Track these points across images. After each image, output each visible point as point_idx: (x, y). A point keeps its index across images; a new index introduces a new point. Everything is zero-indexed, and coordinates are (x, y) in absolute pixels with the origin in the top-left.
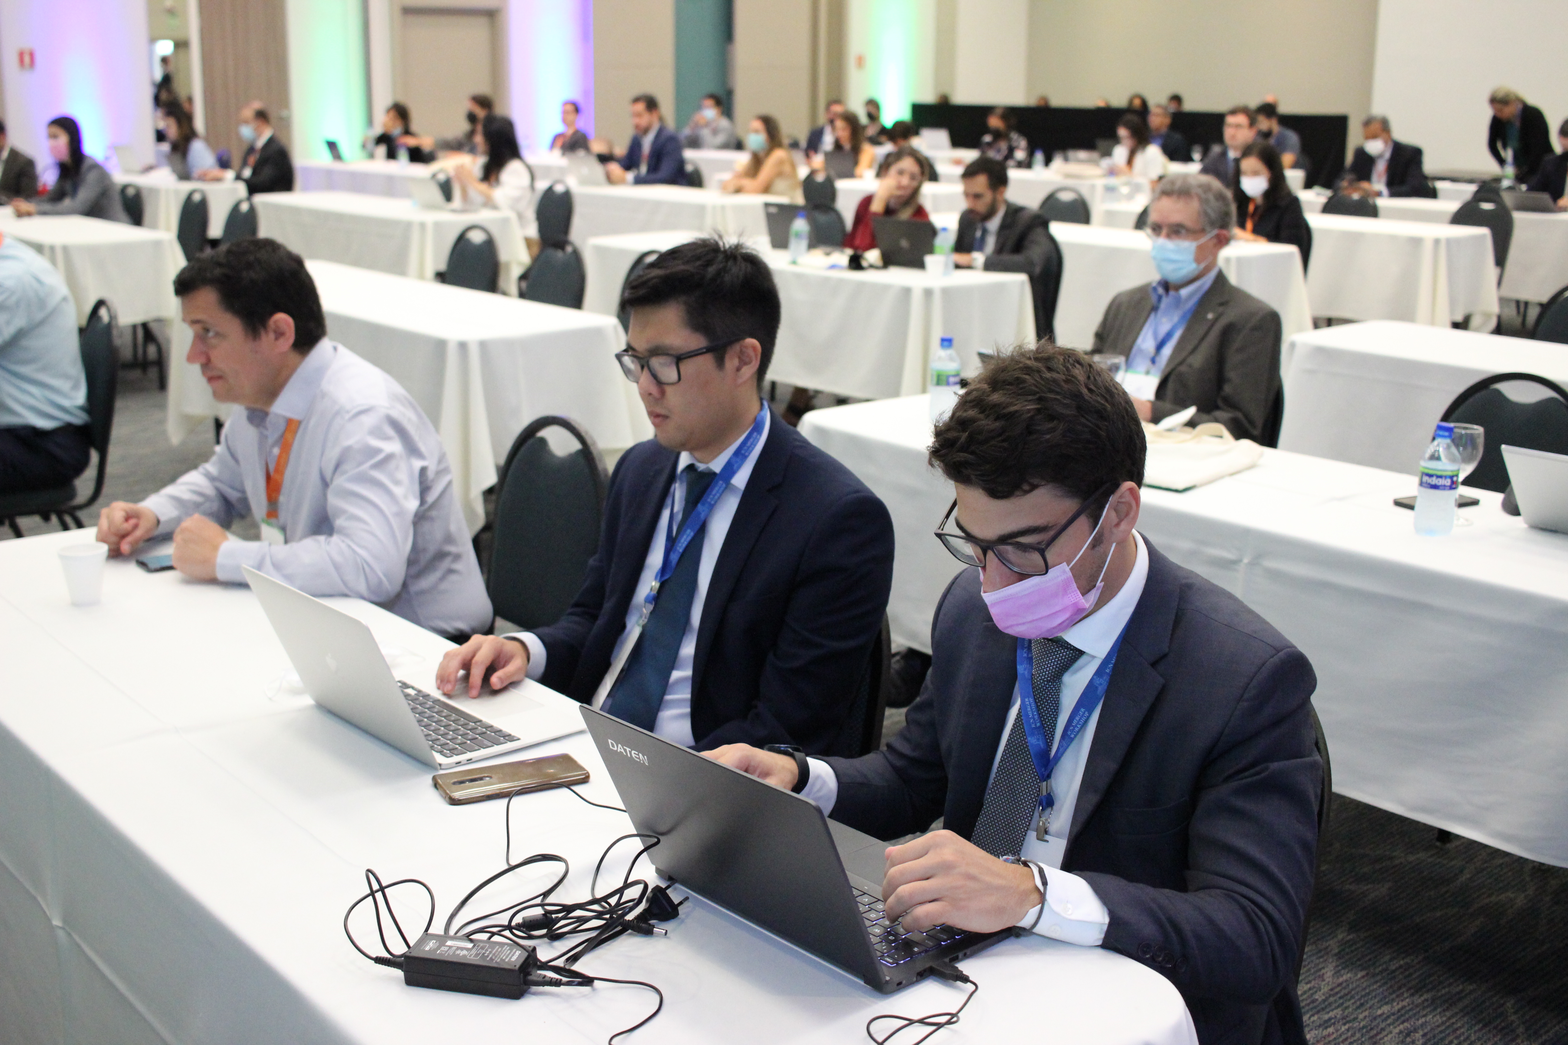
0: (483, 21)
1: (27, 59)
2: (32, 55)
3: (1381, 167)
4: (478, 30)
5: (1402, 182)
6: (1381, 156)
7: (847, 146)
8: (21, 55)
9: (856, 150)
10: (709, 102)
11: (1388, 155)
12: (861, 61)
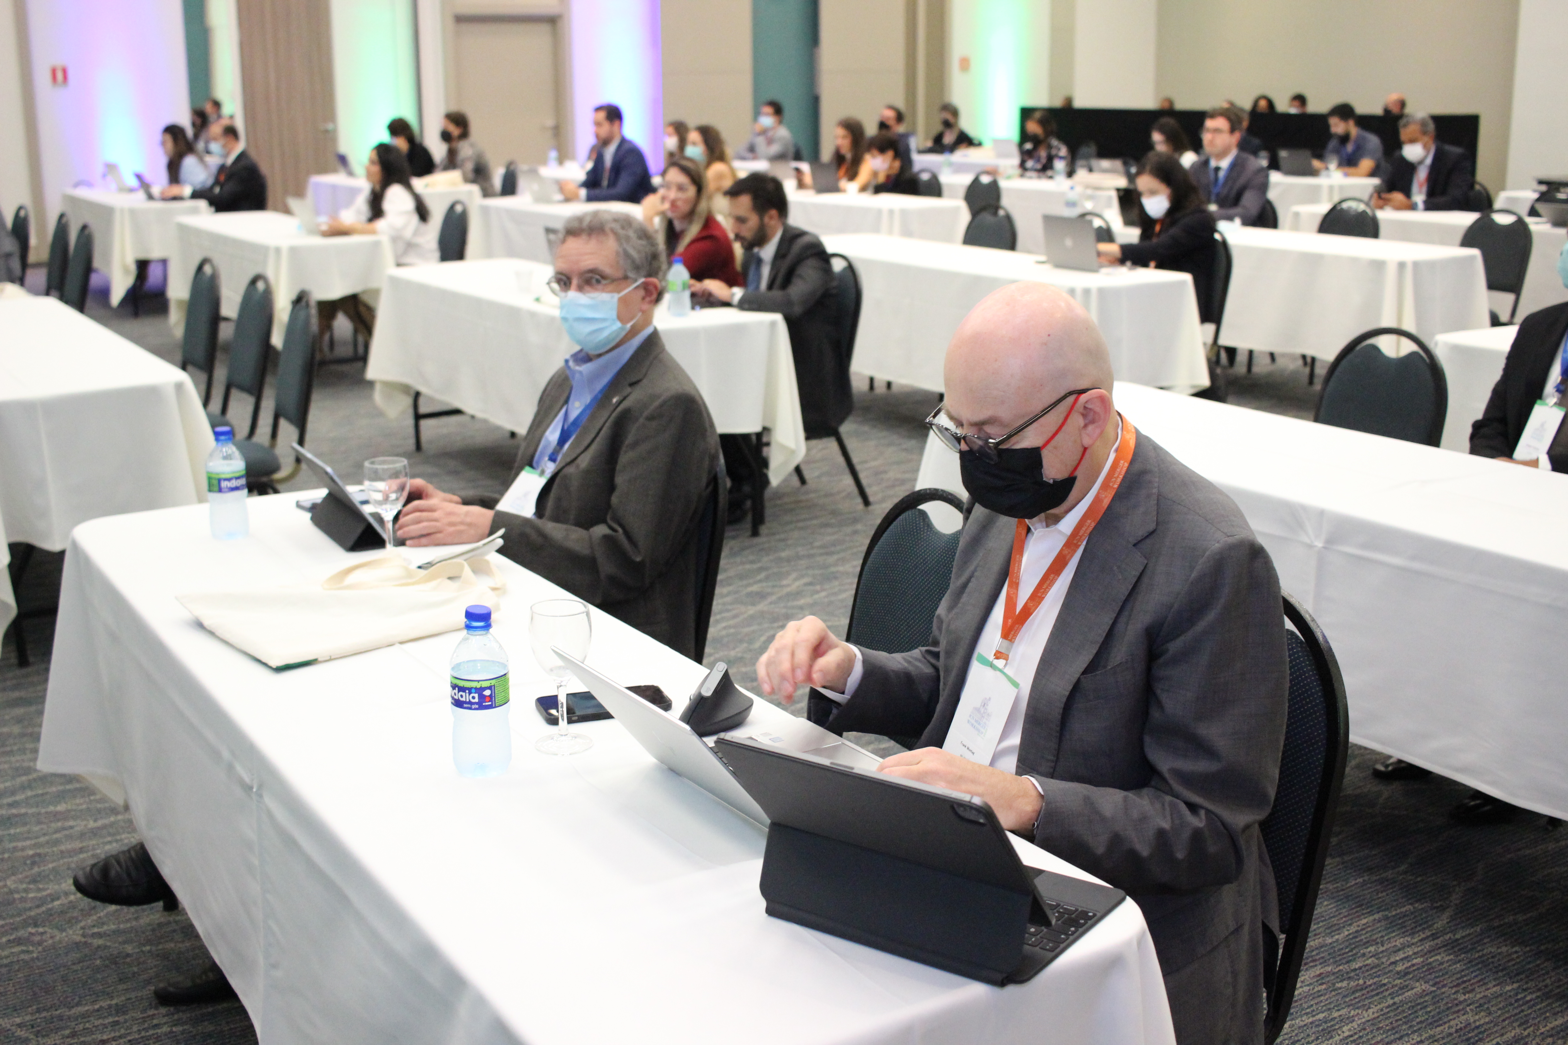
0: (545, 28)
1: (60, 76)
2: (65, 71)
3: (1422, 174)
4: (539, 37)
5: (1444, 192)
6: (1421, 162)
7: (849, 156)
8: (54, 72)
9: (857, 162)
10: (769, 110)
11: (1429, 161)
12: (965, 64)
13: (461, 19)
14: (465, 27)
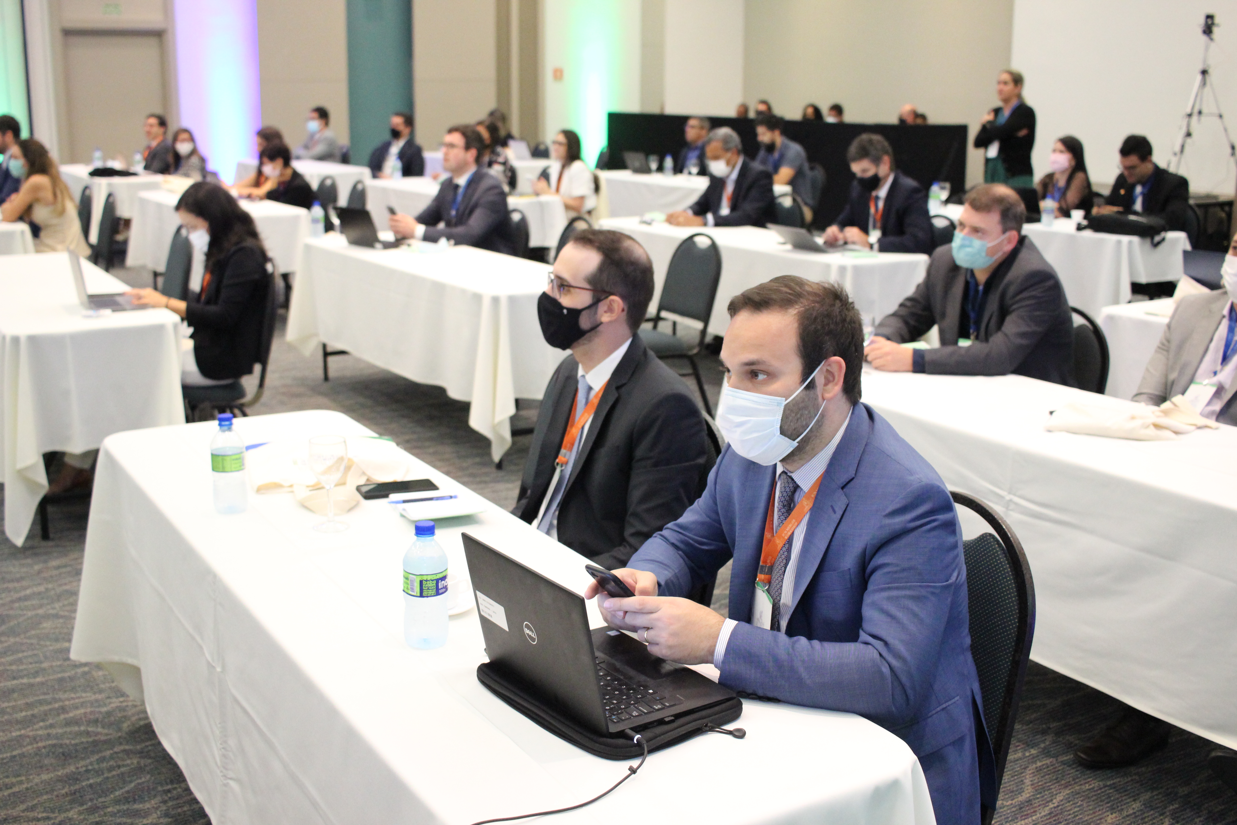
13: (68, 33)
14: (74, 40)
